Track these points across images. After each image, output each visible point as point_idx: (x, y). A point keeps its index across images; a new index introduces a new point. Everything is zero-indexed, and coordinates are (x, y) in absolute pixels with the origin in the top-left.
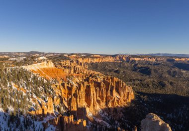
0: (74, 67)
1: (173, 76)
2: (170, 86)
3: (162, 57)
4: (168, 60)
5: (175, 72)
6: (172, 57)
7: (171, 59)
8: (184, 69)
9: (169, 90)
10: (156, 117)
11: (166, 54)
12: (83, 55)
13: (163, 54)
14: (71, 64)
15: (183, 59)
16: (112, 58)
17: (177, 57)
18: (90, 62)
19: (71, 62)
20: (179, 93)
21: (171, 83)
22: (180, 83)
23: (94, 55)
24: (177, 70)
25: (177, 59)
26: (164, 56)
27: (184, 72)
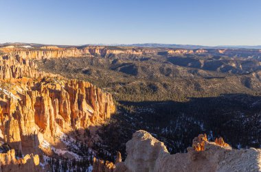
0: (12, 68)
1: (167, 75)
2: (163, 90)
3: (152, 49)
4: (159, 53)
5: (169, 70)
6: (164, 48)
7: (163, 52)
8: (180, 65)
9: (162, 95)
10: (147, 135)
11: (156, 44)
12: (27, 47)
13: (153, 45)
14: (4, 62)
15: (179, 51)
16: (77, 51)
17: (171, 49)
18: (40, 57)
19: (4, 58)
20: (176, 99)
21: (165, 86)
22: (176, 85)
23: (47, 46)
24: (171, 66)
25: (171, 52)
26: (155, 47)
27: (180, 68)
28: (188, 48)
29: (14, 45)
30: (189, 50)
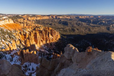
0: (26, 23)
1: (79, 26)
2: (77, 31)
3: (73, 16)
4: (76, 18)
5: (79, 23)
6: (78, 16)
7: (77, 17)
9: (77, 32)
10: (71, 46)
11: (75, 14)
12: (31, 15)
13: (74, 14)
14: (24, 21)
15: (83, 17)
17: (80, 16)
18: (35, 19)
19: (23, 19)
20: (81, 34)
21: (78, 29)
22: (82, 29)
23: (37, 15)
24: (80, 22)
25: (80, 17)
26: (75, 15)
27: (83, 23)
28: (87, 15)
29: (27, 15)
30: (87, 16)
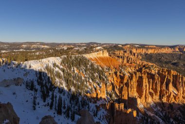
0: (127, 57)
12: (137, 46)
16: (170, 49)
18: (144, 53)
19: (124, 52)
23: (148, 45)
29: (130, 45)
